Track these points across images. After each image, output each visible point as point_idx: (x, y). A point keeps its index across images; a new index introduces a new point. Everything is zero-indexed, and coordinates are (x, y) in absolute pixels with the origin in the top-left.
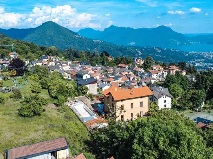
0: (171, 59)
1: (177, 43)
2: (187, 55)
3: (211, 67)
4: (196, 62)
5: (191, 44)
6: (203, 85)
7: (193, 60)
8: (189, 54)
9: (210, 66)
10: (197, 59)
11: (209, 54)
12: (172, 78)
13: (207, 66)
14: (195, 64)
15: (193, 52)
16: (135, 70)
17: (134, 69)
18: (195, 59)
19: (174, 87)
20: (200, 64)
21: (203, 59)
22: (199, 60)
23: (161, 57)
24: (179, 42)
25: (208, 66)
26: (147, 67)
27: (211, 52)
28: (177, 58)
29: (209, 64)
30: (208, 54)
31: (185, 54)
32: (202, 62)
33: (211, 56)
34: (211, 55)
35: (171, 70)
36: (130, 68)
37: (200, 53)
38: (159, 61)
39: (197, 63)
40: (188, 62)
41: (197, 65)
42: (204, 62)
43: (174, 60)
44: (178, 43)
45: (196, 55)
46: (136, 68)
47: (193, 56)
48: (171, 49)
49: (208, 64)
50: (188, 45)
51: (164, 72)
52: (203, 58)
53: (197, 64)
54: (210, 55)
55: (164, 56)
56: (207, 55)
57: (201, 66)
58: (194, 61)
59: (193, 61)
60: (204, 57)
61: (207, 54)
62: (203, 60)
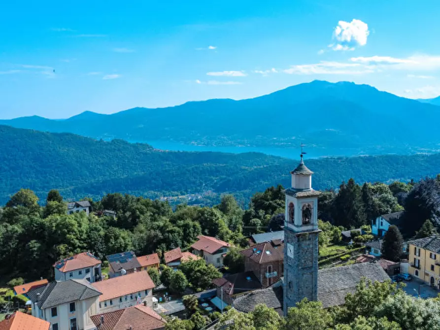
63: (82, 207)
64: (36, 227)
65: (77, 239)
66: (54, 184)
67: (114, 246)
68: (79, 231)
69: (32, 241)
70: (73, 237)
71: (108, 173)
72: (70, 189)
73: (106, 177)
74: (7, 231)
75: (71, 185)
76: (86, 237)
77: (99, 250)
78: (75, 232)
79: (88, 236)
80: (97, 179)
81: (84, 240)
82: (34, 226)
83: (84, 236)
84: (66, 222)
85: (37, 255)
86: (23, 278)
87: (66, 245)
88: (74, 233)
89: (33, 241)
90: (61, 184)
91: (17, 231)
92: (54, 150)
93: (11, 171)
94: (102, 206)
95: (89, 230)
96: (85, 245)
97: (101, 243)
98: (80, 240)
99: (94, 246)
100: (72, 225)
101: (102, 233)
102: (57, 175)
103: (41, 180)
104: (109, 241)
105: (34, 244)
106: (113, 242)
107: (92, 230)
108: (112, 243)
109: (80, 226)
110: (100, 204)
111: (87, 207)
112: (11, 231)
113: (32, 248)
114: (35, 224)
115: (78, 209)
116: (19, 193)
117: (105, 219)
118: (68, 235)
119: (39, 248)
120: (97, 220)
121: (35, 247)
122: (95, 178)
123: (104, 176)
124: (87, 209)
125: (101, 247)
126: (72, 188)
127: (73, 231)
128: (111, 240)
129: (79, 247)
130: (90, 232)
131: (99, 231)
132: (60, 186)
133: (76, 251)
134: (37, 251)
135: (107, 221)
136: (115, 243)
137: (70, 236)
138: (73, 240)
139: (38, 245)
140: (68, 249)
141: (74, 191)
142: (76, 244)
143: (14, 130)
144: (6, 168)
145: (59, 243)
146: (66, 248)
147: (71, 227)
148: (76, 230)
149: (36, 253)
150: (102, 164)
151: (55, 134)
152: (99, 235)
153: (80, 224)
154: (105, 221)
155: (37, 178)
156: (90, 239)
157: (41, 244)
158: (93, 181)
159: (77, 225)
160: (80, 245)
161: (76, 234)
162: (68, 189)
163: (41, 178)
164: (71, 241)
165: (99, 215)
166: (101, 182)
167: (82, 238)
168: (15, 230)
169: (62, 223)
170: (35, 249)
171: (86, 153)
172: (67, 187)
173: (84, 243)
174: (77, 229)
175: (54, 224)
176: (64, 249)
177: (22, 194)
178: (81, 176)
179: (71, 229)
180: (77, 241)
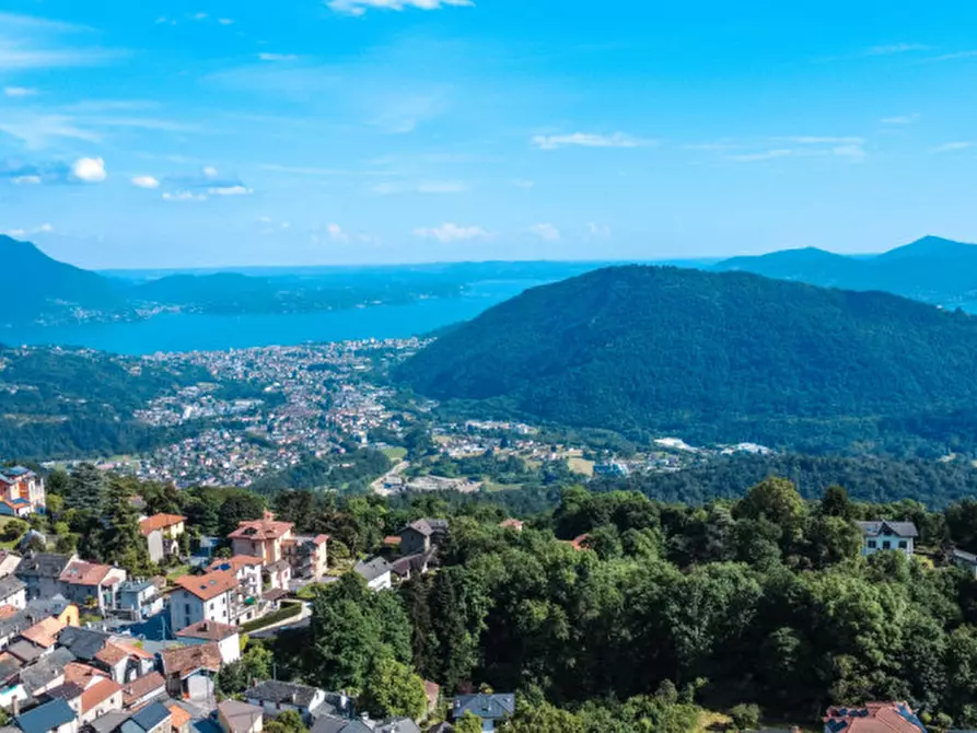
0: (68, 400)
1: (76, 315)
2: (136, 370)
3: (251, 415)
4: (183, 399)
5: (141, 319)
6: (462, 612)
7: (168, 391)
8: (143, 366)
9: (243, 413)
10: (183, 384)
11: (227, 358)
12: (349, 625)
13: (232, 416)
14: (181, 411)
15: (160, 356)
16: (72, 581)
17: (63, 576)
18: (176, 386)
19: (392, 680)
20: (202, 405)
21: (210, 384)
22: (194, 388)
23: (13, 392)
24: (84, 308)
25: (235, 412)
26: (116, 539)
27: (235, 349)
28: (97, 390)
29: (237, 403)
30: (225, 360)
31: (129, 369)
32: (209, 397)
33: (239, 369)
34: (236, 360)
35: (263, 544)
36: (34, 568)
37: (190, 354)
38: (9, 412)
39: (188, 404)
40: (150, 402)
41: (193, 413)
42: (218, 395)
43: (83, 401)
44: (81, 313)
45: (178, 369)
46: (75, 566)
47: (164, 373)
48: (54, 346)
49: (233, 405)
50: (129, 320)
51: (247, 569)
52: (208, 378)
53: (189, 411)
54: (233, 363)
55: (30, 388)
56: (219, 363)
57: (210, 418)
58: (174, 393)
59: (169, 395)
60: (209, 374)
61: (219, 361)
62: (210, 387)
63: (897, 535)
64: (793, 599)
65: (880, 648)
66: (839, 405)
67: (967, 682)
68: (886, 631)
69: (783, 629)
70: (871, 643)
71: (968, 392)
72: (874, 420)
73: (964, 400)
74: (737, 591)
75: (876, 410)
76: (901, 647)
77: (930, 687)
78: (877, 632)
79: (907, 646)
80: (939, 404)
81: (897, 654)
82: (790, 596)
83: (898, 644)
84: (858, 606)
85: (791, 663)
86: (759, 707)
87: (854, 659)
88: (874, 634)
89: (786, 630)
90: (854, 406)
91: (755, 594)
92: (844, 329)
93: (753, 368)
94: (947, 528)
95: (909, 631)
96: (897, 666)
97: (937, 670)
98: (886, 652)
99: (919, 675)
100: (873, 617)
101: (941, 645)
102: (847, 385)
103: (811, 393)
104: (957, 670)
105: (788, 639)
106: (967, 675)
107: (917, 632)
108: (962, 675)
109: (890, 617)
110: (941, 523)
111: (910, 537)
112: (745, 592)
113: (781, 645)
114: (792, 594)
115: (887, 539)
116: (764, 484)
117: (950, 573)
118: (860, 638)
119: (797, 649)
120: (931, 573)
121: (787, 645)
122: (933, 400)
123: (958, 396)
124: (910, 543)
125: (937, 680)
126: (878, 417)
127: (873, 629)
128: (962, 667)
129: (883, 667)
130: (911, 637)
131: (935, 637)
132: (851, 411)
133: (874, 675)
134: (792, 654)
135: (955, 578)
136: (971, 677)
137: (865, 639)
138: (870, 650)
139: (794, 641)
140: (859, 669)
141: (881, 426)
142: (876, 661)
143: (766, 283)
144: (744, 361)
145: (840, 651)
146: (854, 665)
147: (869, 620)
148: (879, 627)
149: (789, 659)
150: (958, 368)
151: (850, 294)
152: (933, 648)
153: (890, 612)
154: (950, 580)
155: (804, 388)
156: (912, 654)
157: (802, 640)
158: (929, 407)
159: (882, 616)
160: (886, 663)
161: (879, 638)
162: (869, 419)
163: (812, 389)
164: (868, 653)
165: (937, 559)
166: (950, 411)
167: (893, 648)
168: (752, 592)
169: (850, 605)
170: (789, 650)
171: (918, 341)
172: (867, 414)
173: (896, 660)
174: (883, 625)
175: (832, 604)
176: (848, 665)
177: (770, 489)
178: (901, 392)
179: (869, 623)
180: (879, 655)
